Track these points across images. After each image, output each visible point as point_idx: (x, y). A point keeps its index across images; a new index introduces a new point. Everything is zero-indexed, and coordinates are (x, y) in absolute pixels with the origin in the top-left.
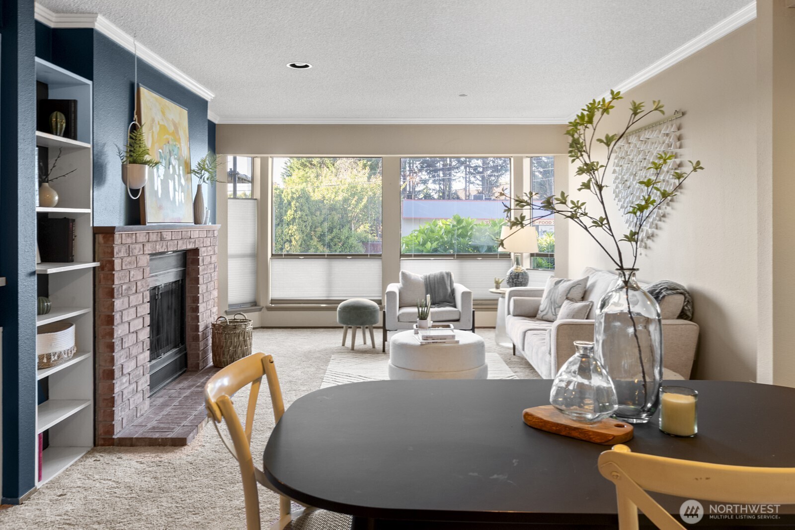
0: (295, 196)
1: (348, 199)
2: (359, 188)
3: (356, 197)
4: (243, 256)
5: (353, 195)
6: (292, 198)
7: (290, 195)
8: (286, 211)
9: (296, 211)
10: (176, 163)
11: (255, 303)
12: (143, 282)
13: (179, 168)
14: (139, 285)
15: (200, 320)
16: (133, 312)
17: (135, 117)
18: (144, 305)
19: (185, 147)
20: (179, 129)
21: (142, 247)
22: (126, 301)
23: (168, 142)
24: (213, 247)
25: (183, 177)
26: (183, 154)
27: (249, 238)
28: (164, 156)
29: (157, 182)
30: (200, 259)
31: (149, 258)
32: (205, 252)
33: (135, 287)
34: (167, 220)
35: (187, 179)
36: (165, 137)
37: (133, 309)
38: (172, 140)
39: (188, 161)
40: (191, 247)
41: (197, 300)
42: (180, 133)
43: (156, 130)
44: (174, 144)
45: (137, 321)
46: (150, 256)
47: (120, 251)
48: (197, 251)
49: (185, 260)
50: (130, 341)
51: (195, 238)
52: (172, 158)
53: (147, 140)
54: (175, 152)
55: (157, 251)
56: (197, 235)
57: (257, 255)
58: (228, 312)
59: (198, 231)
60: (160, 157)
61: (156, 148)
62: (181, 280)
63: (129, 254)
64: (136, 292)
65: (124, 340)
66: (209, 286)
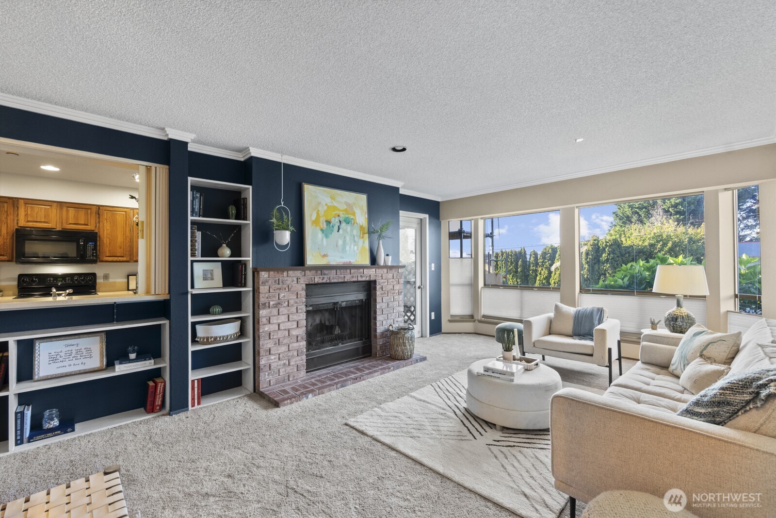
0: (608, 244)
1: (655, 245)
2: (664, 237)
3: (661, 243)
4: (463, 285)
5: (658, 242)
6: (606, 245)
7: (605, 244)
8: (602, 254)
9: (609, 254)
10: (349, 228)
11: (472, 317)
12: (297, 300)
13: (352, 230)
14: (292, 302)
15: (378, 325)
16: (283, 318)
17: (282, 203)
18: (298, 314)
19: (361, 218)
20: (354, 207)
21: (295, 279)
22: (275, 311)
23: (339, 216)
24: (397, 280)
25: (357, 236)
26: (358, 223)
27: (468, 273)
28: (331, 224)
29: (322, 240)
30: (378, 287)
31: (304, 286)
32: (385, 283)
33: (287, 303)
34: (333, 262)
35: (363, 237)
36: (335, 213)
37: (283, 316)
38: (343, 214)
39: (364, 226)
40: (364, 279)
41: (375, 312)
42: (355, 209)
43: (322, 209)
44: (347, 216)
45: (289, 323)
46: (306, 285)
47: (267, 281)
48: (375, 282)
49: (370, 287)
50: (280, 334)
51: (371, 274)
52: (343, 225)
53: (311, 215)
54: (347, 221)
55: (316, 282)
56: (373, 272)
57: (473, 285)
58: (450, 321)
59: (374, 270)
60: (327, 225)
61: (322, 219)
62: (366, 300)
63: (279, 284)
64: (288, 306)
65: (272, 334)
66: (391, 304)
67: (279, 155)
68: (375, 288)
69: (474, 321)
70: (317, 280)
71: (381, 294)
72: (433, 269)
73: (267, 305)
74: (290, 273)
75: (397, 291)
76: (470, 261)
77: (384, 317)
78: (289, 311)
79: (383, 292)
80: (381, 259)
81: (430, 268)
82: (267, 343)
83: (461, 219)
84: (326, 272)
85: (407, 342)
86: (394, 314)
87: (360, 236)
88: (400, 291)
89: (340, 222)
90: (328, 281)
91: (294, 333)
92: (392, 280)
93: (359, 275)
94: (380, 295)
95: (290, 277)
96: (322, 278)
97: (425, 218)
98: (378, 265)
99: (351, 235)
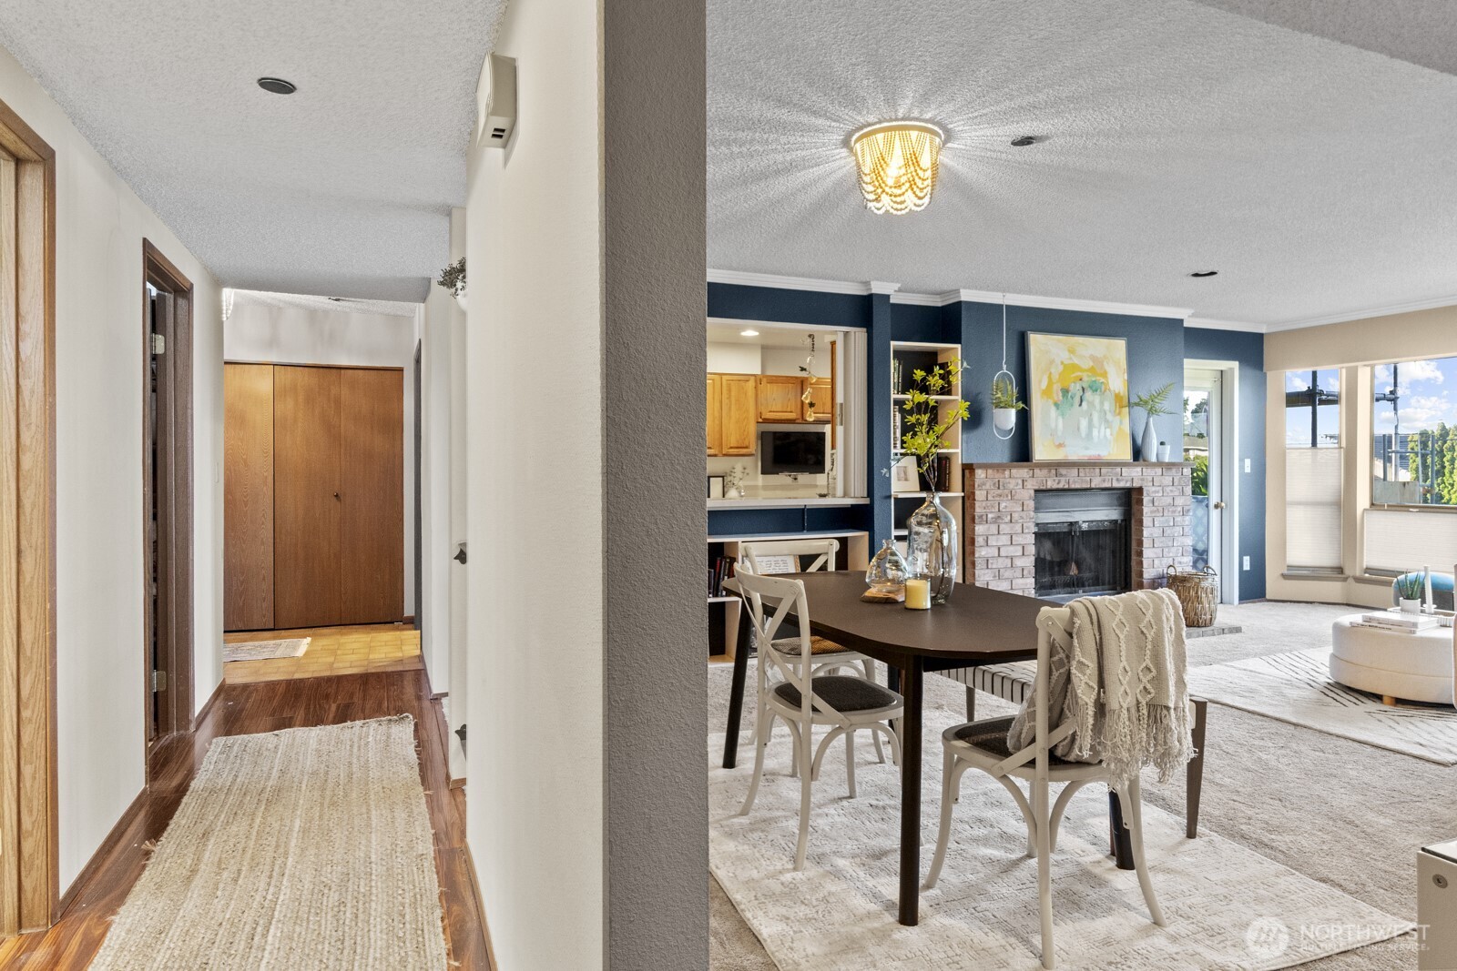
4: (1317, 504)
10: (1097, 399)
11: (1340, 570)
12: (1024, 514)
13: (1102, 403)
14: (1015, 516)
15: (1145, 565)
16: (1004, 540)
17: (1005, 366)
18: (1024, 535)
19: (1117, 381)
20: (1105, 363)
21: (1020, 482)
22: (994, 529)
23: (1081, 380)
24: (1181, 488)
25: (1110, 411)
26: (1112, 389)
27: (1330, 481)
28: (1070, 394)
29: (1057, 420)
30: (1146, 499)
31: (1032, 493)
32: (1158, 492)
33: (1009, 517)
34: (1073, 457)
35: (1119, 414)
36: (1074, 375)
37: (1005, 536)
38: (1088, 376)
39: (1122, 394)
40: (1122, 485)
41: (1140, 543)
42: (1106, 367)
43: (1056, 371)
44: (1094, 379)
45: (1012, 548)
46: (1036, 491)
47: (984, 484)
48: (1140, 490)
49: (1130, 499)
50: (1002, 563)
51: (1131, 476)
52: (1088, 395)
53: (1040, 382)
54: (1095, 388)
55: (1049, 487)
56: (1137, 472)
57: (1343, 505)
58: (1285, 576)
59: (1139, 469)
60: (1063, 396)
61: (1057, 387)
62: (1122, 521)
63: (999, 488)
64: (1011, 521)
65: (990, 561)
66: (1168, 531)
67: (1000, 294)
68: (1140, 502)
69: (1345, 579)
70: (1051, 484)
71: (1152, 512)
72: (1248, 470)
73: (984, 517)
74: (1014, 471)
75: (1180, 509)
76: (1337, 455)
77: (1156, 553)
78: (1012, 529)
79: (1155, 509)
80: (1152, 452)
81: (1242, 467)
82: (984, 574)
83: (1314, 369)
84: (1063, 471)
85: (1204, 595)
86: (1174, 550)
87: (1115, 412)
88: (1186, 508)
89: (1083, 389)
90: (1066, 487)
91: (1019, 563)
92: (1171, 488)
93: (1114, 478)
94: (1149, 514)
95: (1014, 478)
96: (1057, 481)
97: (1232, 370)
98: (1144, 460)
99: (1100, 411)
